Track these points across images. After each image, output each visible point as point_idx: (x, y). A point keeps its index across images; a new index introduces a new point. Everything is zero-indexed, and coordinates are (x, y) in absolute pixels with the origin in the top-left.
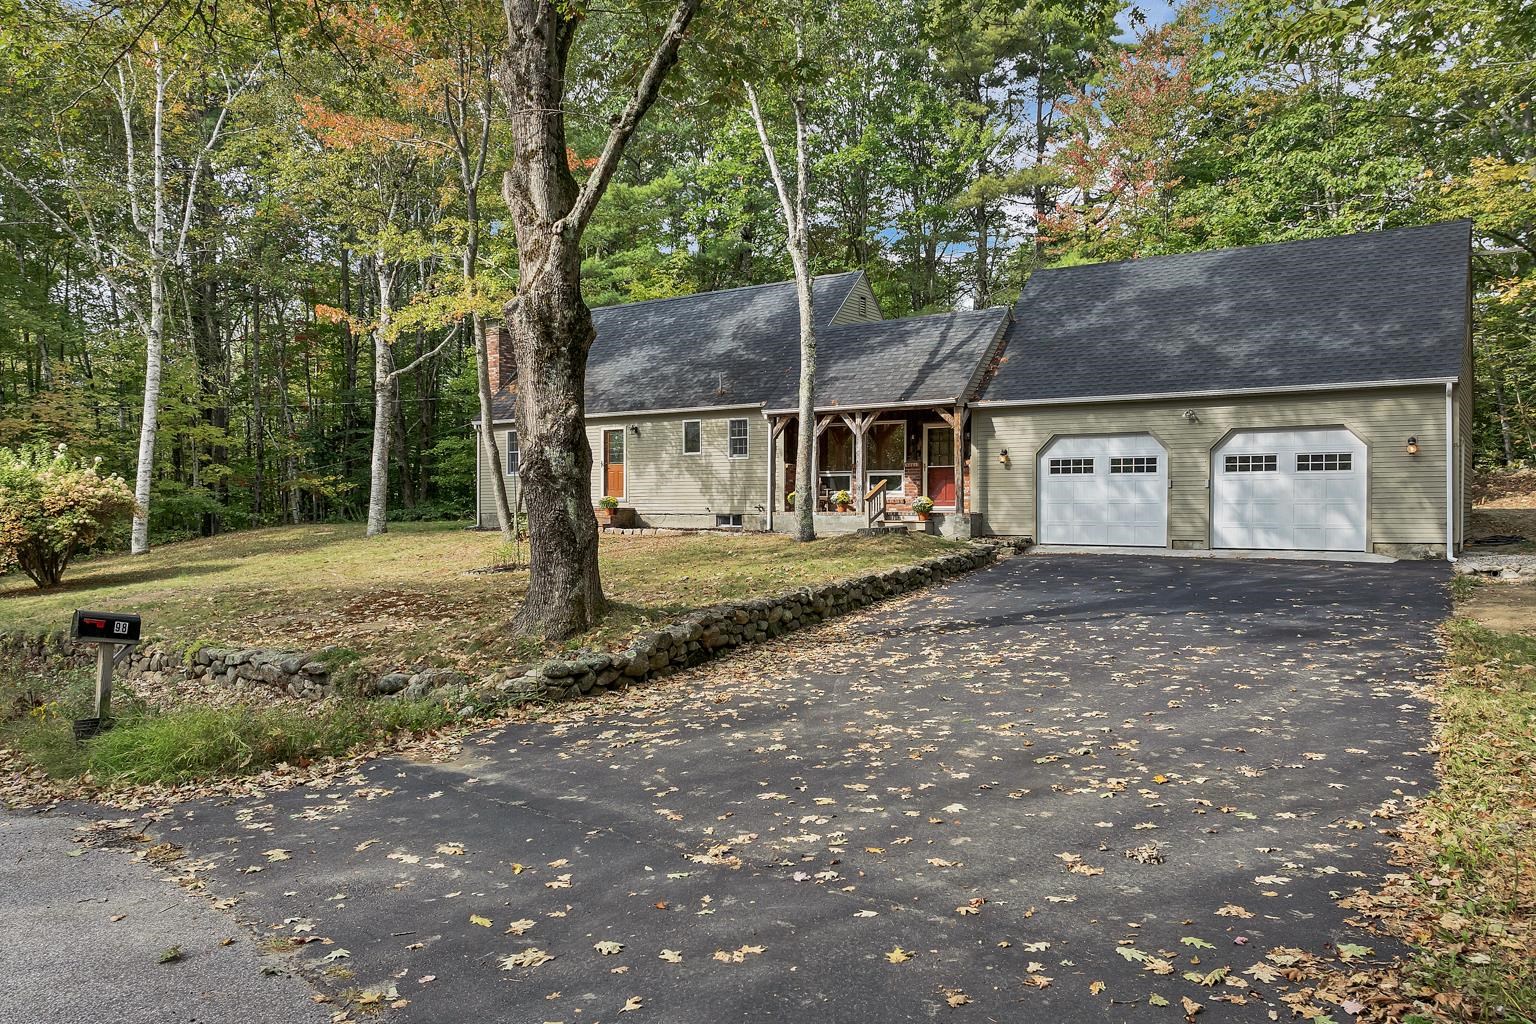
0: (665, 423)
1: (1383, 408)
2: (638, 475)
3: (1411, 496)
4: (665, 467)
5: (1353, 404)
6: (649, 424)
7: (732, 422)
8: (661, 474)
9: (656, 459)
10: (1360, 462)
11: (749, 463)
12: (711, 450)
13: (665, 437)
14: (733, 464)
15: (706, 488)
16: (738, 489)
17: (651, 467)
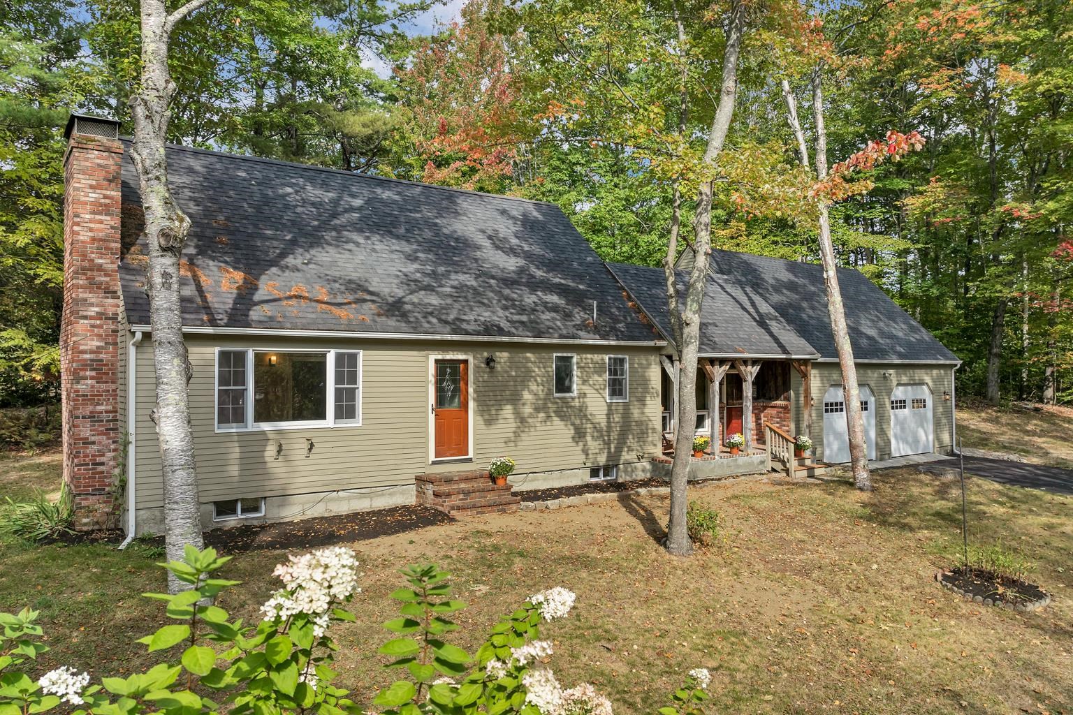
0: (529, 355)
1: (935, 372)
2: (489, 422)
3: (944, 421)
4: (527, 410)
5: (928, 371)
6: (505, 355)
7: (610, 359)
8: (522, 420)
9: (515, 400)
10: (929, 403)
11: (626, 406)
12: (586, 389)
13: (529, 371)
14: (610, 405)
15: (579, 435)
16: (614, 435)
17: (508, 410)
